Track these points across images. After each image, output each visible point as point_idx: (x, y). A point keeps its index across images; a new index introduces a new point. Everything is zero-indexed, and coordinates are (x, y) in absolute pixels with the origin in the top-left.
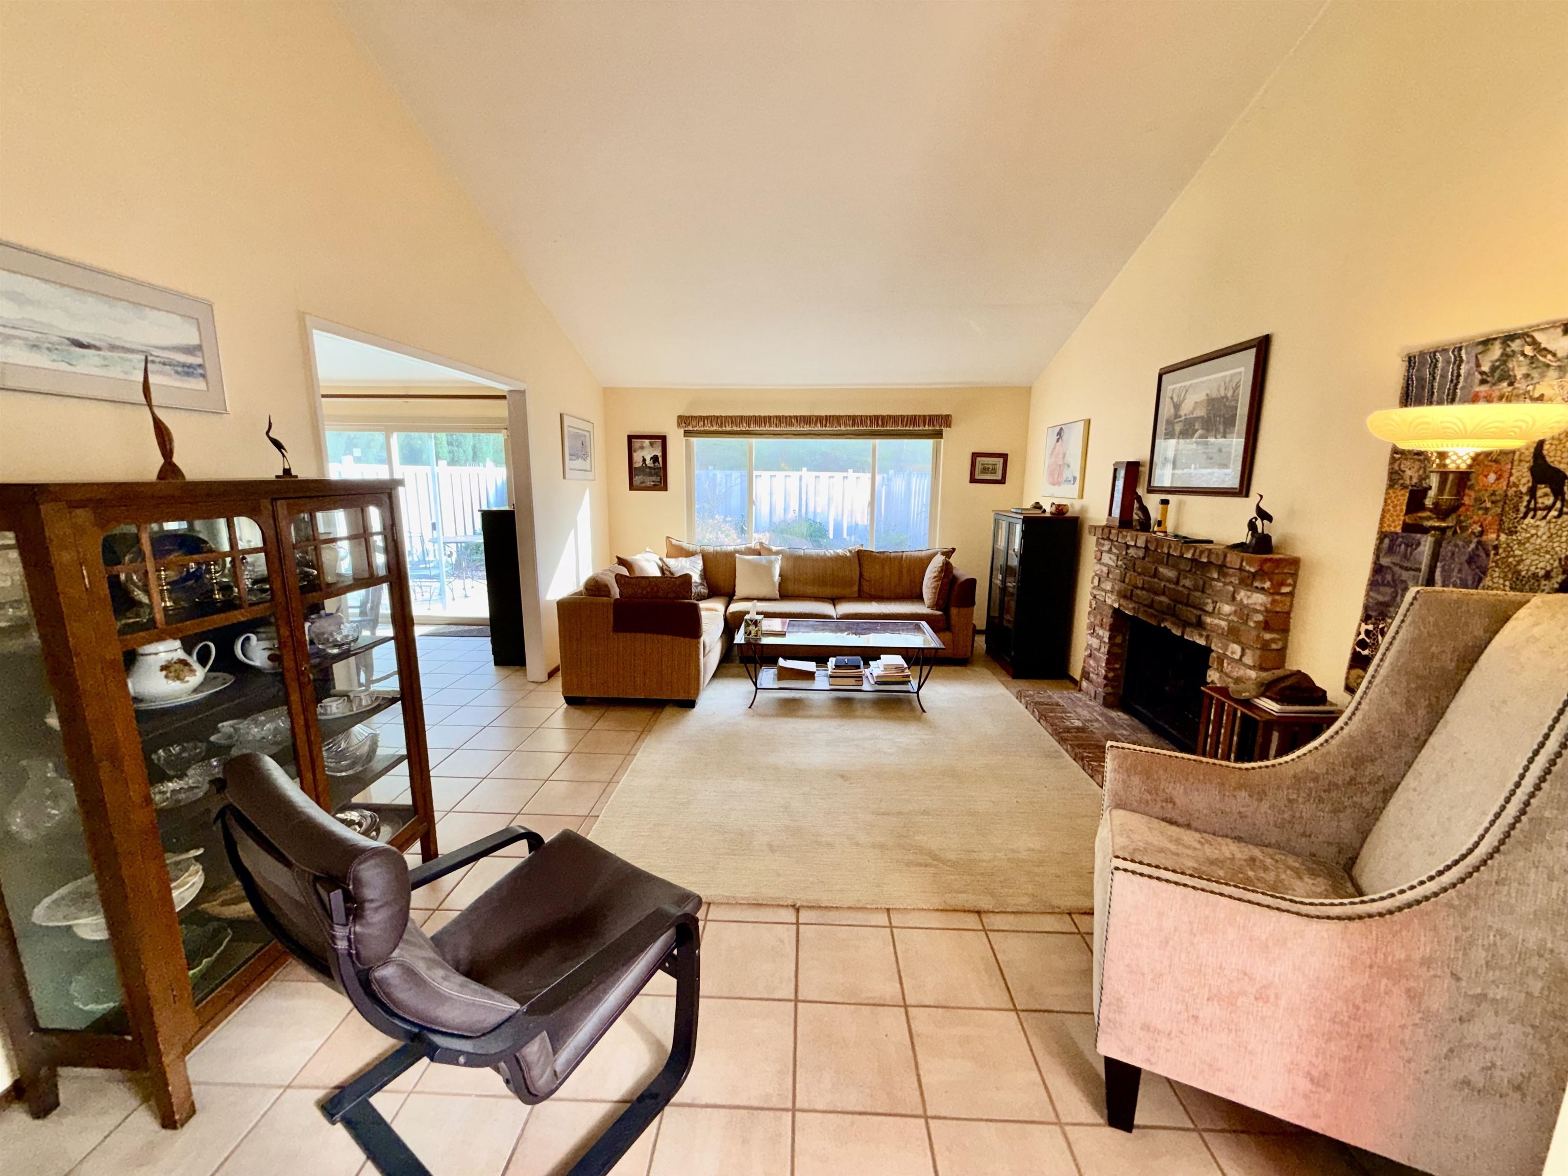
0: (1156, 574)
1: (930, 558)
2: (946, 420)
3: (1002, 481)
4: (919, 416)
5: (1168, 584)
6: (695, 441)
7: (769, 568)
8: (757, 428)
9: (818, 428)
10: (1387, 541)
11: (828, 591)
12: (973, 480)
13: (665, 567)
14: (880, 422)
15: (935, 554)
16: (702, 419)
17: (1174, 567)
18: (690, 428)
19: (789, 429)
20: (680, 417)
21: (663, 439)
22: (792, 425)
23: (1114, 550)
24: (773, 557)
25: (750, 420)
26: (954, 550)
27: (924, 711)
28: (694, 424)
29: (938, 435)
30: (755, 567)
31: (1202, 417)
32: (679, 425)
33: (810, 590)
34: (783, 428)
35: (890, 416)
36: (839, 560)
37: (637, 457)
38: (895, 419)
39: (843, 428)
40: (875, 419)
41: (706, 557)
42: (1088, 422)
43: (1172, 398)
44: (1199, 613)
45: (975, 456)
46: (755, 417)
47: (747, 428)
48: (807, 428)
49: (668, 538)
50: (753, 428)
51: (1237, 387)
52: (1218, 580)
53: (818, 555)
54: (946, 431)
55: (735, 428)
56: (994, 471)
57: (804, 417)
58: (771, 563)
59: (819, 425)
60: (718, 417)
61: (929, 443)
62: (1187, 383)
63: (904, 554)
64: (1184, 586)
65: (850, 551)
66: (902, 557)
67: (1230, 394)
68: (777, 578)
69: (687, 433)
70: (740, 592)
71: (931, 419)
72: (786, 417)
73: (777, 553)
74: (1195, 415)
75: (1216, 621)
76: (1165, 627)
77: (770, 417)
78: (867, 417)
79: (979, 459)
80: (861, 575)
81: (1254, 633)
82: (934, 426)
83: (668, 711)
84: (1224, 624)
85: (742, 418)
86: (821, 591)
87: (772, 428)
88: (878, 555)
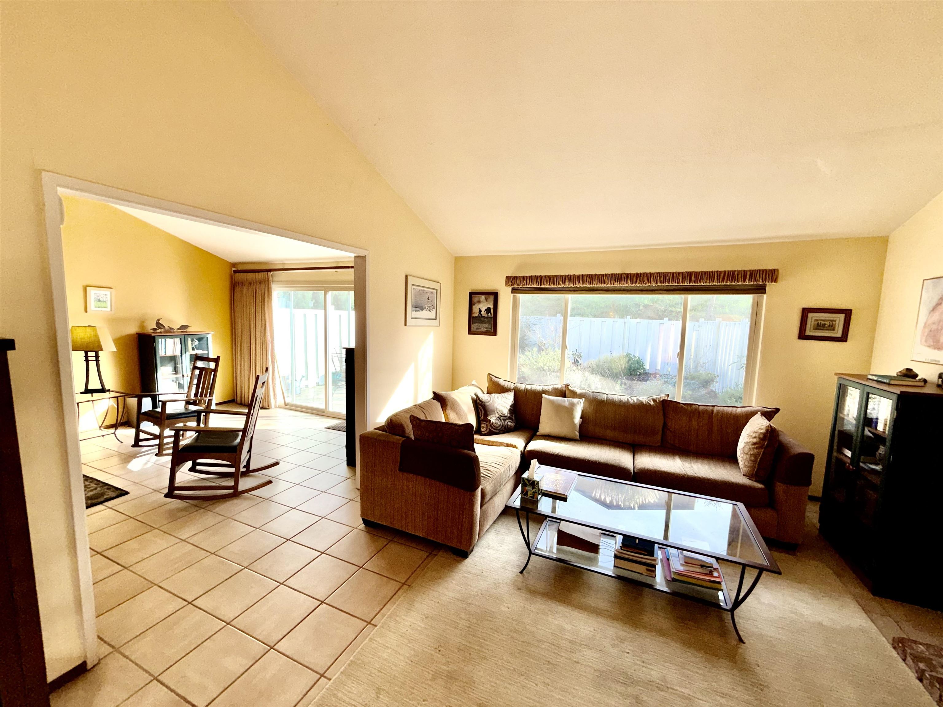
1: (748, 416)
2: (771, 275)
3: (844, 338)
4: (738, 271)
6: (522, 297)
7: (570, 410)
8: (572, 286)
9: (629, 284)
11: (629, 438)
12: (803, 337)
13: (478, 401)
14: (693, 278)
15: (753, 414)
16: (526, 278)
18: (515, 286)
19: (600, 285)
20: (508, 277)
21: (495, 295)
22: (604, 282)
24: (575, 400)
25: (566, 279)
26: (777, 410)
27: (741, 641)
28: (518, 282)
29: (761, 290)
30: (558, 408)
32: (507, 284)
33: (610, 434)
34: (595, 285)
35: (705, 273)
36: (641, 407)
37: (476, 309)
38: (710, 275)
39: (653, 284)
40: (688, 275)
41: (518, 394)
45: (806, 311)
46: (570, 276)
47: (563, 286)
48: (617, 285)
49: (489, 374)
50: (568, 285)
53: (621, 401)
54: (770, 286)
55: (552, 286)
56: (832, 327)
57: (615, 275)
58: (573, 405)
59: (629, 282)
60: (538, 277)
61: (749, 299)
63: (715, 409)
65: (654, 400)
66: (712, 411)
68: (577, 420)
69: (514, 291)
70: (544, 427)
71: (753, 274)
72: (598, 275)
73: (581, 396)
77: (583, 276)
78: (679, 273)
79: (811, 315)
80: (665, 425)
82: (755, 280)
85: (558, 277)
86: (621, 437)
87: (585, 285)
88: (684, 406)
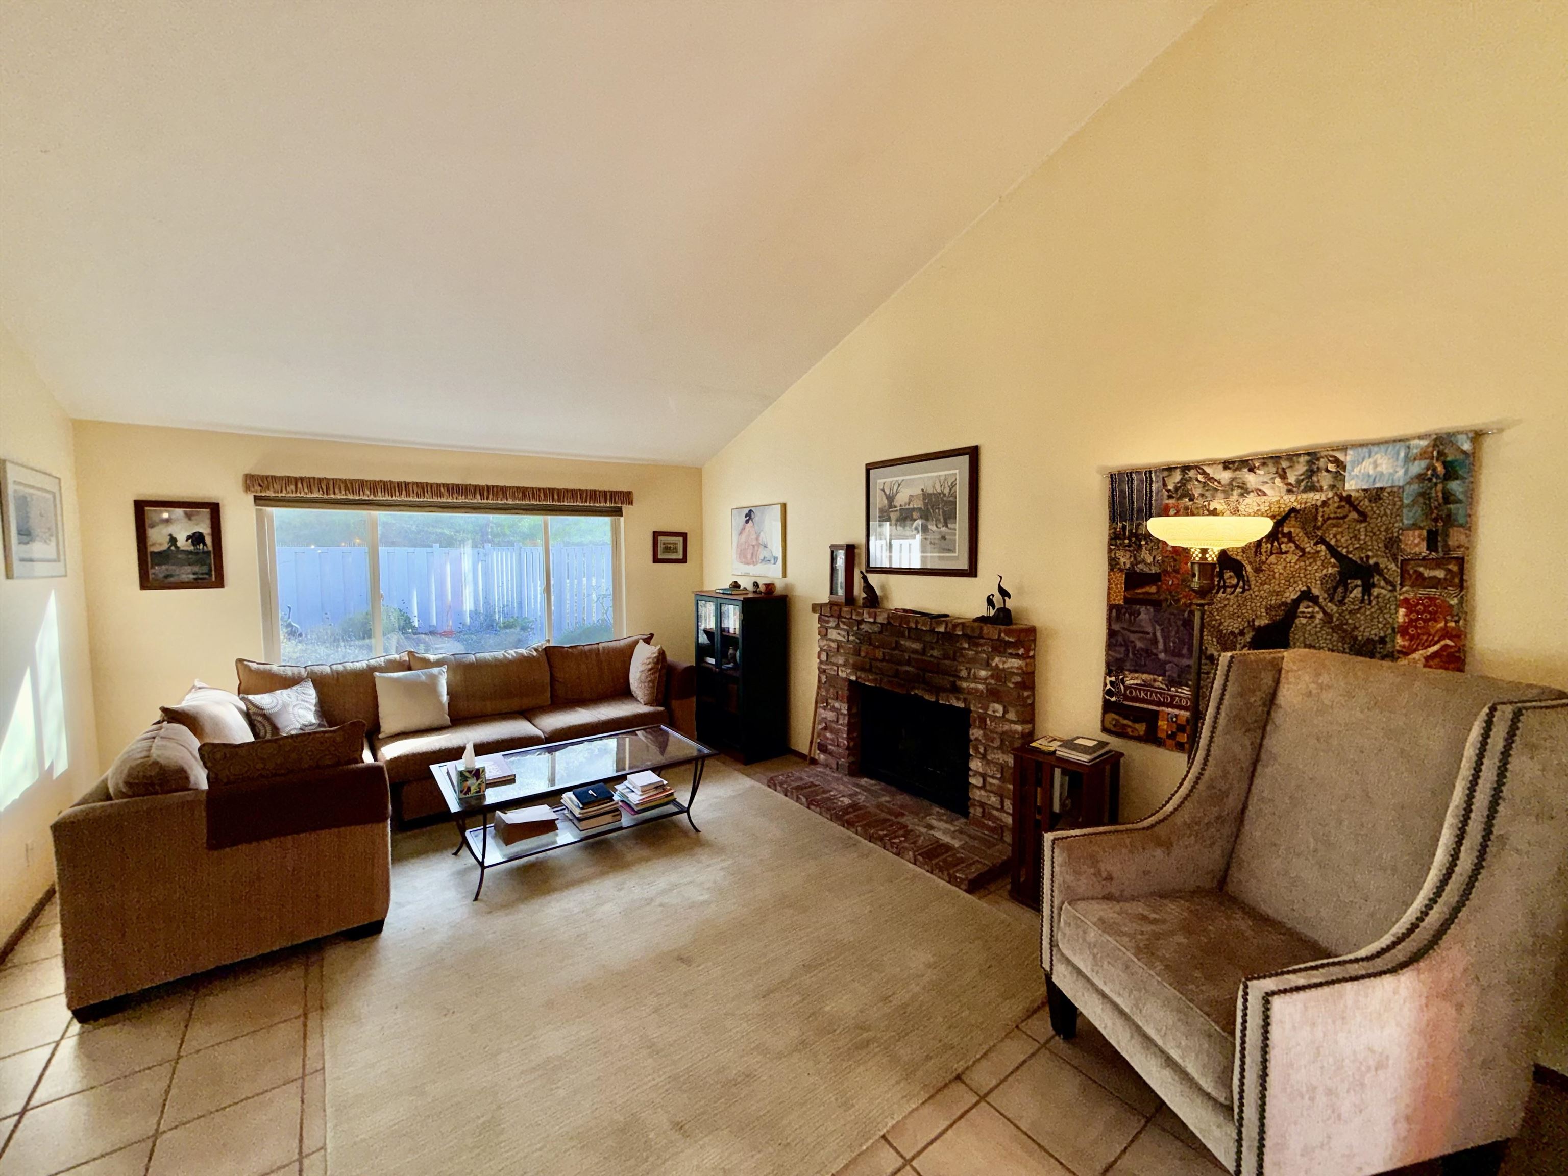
0: (898, 646)
1: (632, 647)
2: (627, 497)
3: (684, 560)
4: (600, 492)
5: (913, 656)
6: (277, 513)
7: (431, 687)
9: (478, 500)
10: (1114, 611)
11: (515, 704)
12: (656, 560)
13: (253, 710)
14: (556, 497)
15: (636, 642)
17: (917, 639)
18: (267, 493)
19: (435, 499)
20: (250, 476)
21: (214, 509)
22: (441, 495)
23: (842, 626)
24: (435, 670)
25: (374, 486)
26: (652, 635)
27: (697, 831)
28: (275, 487)
29: (618, 512)
30: (410, 688)
31: (920, 509)
32: (247, 488)
33: (489, 707)
34: (428, 499)
35: (567, 490)
36: (524, 662)
37: (157, 535)
38: (574, 494)
39: (510, 502)
40: (550, 493)
41: (320, 682)
42: (784, 506)
43: (883, 490)
44: (952, 679)
45: (656, 535)
46: (384, 482)
47: (372, 497)
48: (461, 500)
49: (240, 661)
50: (380, 497)
51: (953, 486)
52: (969, 649)
53: (496, 659)
54: (626, 509)
55: (351, 497)
56: (675, 550)
57: (458, 486)
58: (434, 679)
59: (478, 496)
60: (320, 480)
61: (607, 520)
62: (900, 479)
63: (601, 646)
64: (932, 656)
65: (536, 650)
66: (598, 649)
67: (946, 491)
68: (445, 698)
69: (261, 501)
70: (388, 725)
71: (612, 495)
72: (432, 485)
73: (439, 663)
74: (911, 506)
75: (973, 685)
76: (916, 694)
77: (407, 484)
78: (539, 489)
79: (660, 538)
80: (553, 678)
81: (1015, 694)
82: (615, 503)
83: (336, 955)
84: (981, 687)
85: (362, 483)
86: (504, 705)
87: (411, 499)
88: (570, 650)
